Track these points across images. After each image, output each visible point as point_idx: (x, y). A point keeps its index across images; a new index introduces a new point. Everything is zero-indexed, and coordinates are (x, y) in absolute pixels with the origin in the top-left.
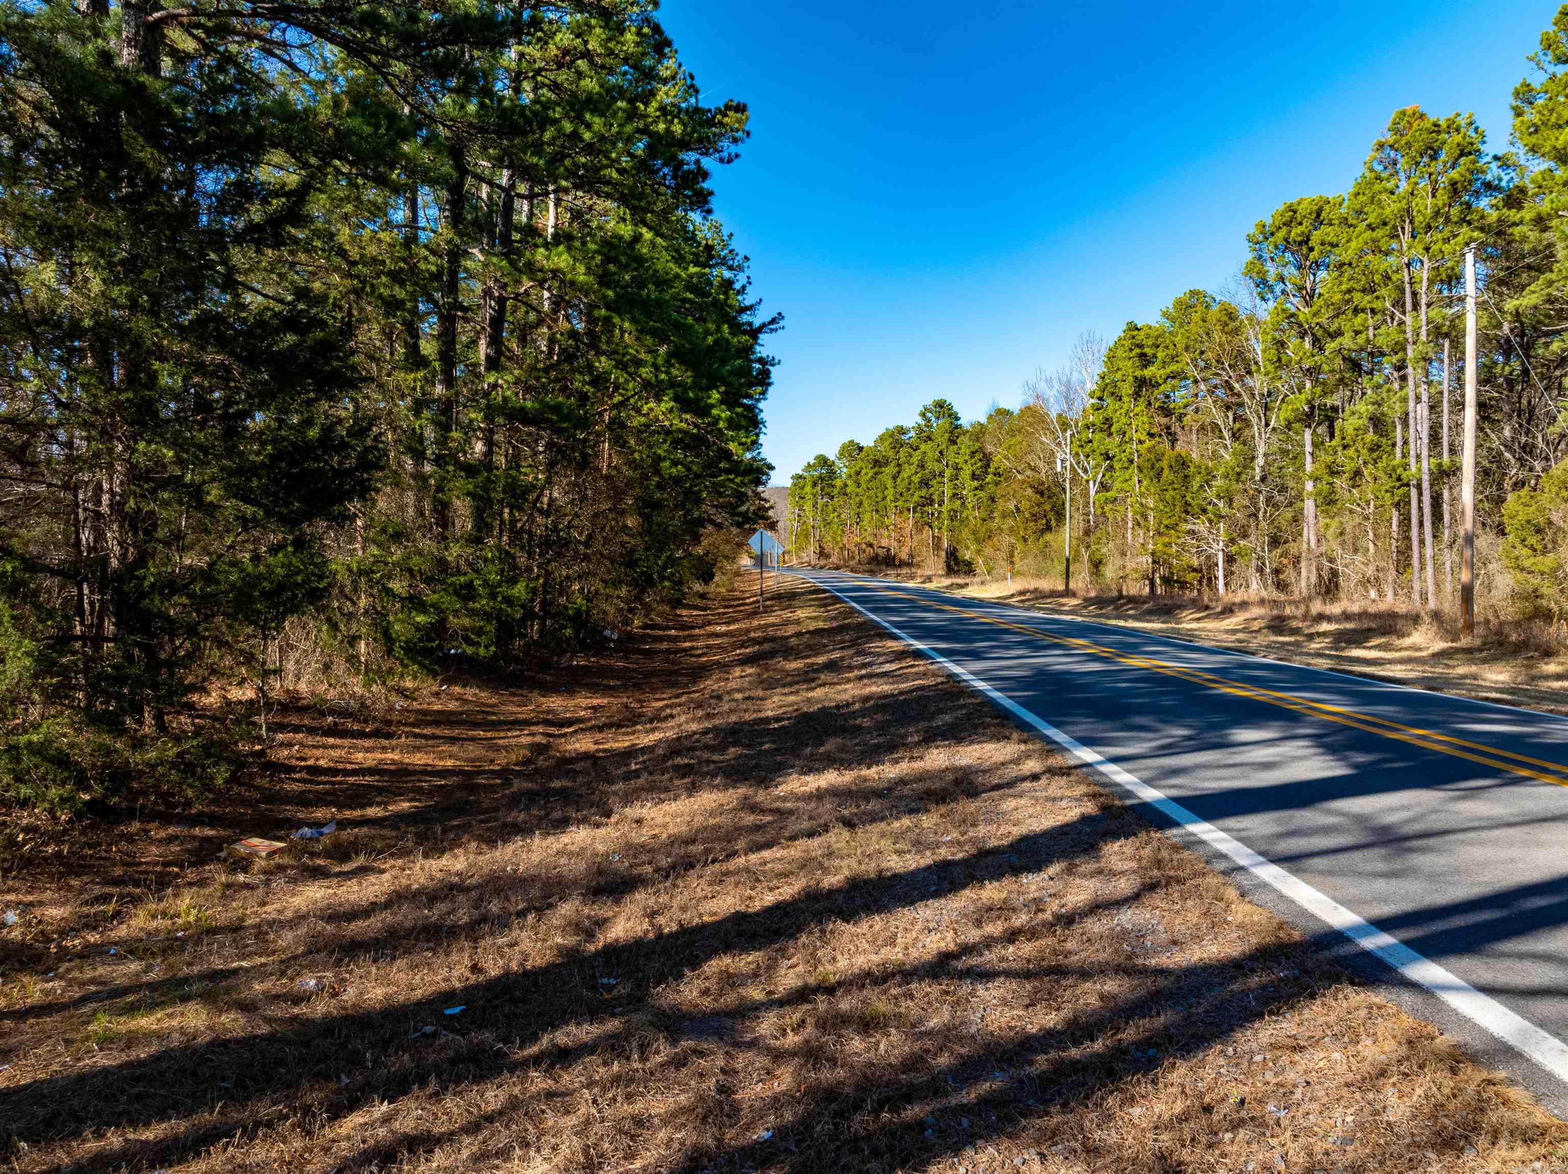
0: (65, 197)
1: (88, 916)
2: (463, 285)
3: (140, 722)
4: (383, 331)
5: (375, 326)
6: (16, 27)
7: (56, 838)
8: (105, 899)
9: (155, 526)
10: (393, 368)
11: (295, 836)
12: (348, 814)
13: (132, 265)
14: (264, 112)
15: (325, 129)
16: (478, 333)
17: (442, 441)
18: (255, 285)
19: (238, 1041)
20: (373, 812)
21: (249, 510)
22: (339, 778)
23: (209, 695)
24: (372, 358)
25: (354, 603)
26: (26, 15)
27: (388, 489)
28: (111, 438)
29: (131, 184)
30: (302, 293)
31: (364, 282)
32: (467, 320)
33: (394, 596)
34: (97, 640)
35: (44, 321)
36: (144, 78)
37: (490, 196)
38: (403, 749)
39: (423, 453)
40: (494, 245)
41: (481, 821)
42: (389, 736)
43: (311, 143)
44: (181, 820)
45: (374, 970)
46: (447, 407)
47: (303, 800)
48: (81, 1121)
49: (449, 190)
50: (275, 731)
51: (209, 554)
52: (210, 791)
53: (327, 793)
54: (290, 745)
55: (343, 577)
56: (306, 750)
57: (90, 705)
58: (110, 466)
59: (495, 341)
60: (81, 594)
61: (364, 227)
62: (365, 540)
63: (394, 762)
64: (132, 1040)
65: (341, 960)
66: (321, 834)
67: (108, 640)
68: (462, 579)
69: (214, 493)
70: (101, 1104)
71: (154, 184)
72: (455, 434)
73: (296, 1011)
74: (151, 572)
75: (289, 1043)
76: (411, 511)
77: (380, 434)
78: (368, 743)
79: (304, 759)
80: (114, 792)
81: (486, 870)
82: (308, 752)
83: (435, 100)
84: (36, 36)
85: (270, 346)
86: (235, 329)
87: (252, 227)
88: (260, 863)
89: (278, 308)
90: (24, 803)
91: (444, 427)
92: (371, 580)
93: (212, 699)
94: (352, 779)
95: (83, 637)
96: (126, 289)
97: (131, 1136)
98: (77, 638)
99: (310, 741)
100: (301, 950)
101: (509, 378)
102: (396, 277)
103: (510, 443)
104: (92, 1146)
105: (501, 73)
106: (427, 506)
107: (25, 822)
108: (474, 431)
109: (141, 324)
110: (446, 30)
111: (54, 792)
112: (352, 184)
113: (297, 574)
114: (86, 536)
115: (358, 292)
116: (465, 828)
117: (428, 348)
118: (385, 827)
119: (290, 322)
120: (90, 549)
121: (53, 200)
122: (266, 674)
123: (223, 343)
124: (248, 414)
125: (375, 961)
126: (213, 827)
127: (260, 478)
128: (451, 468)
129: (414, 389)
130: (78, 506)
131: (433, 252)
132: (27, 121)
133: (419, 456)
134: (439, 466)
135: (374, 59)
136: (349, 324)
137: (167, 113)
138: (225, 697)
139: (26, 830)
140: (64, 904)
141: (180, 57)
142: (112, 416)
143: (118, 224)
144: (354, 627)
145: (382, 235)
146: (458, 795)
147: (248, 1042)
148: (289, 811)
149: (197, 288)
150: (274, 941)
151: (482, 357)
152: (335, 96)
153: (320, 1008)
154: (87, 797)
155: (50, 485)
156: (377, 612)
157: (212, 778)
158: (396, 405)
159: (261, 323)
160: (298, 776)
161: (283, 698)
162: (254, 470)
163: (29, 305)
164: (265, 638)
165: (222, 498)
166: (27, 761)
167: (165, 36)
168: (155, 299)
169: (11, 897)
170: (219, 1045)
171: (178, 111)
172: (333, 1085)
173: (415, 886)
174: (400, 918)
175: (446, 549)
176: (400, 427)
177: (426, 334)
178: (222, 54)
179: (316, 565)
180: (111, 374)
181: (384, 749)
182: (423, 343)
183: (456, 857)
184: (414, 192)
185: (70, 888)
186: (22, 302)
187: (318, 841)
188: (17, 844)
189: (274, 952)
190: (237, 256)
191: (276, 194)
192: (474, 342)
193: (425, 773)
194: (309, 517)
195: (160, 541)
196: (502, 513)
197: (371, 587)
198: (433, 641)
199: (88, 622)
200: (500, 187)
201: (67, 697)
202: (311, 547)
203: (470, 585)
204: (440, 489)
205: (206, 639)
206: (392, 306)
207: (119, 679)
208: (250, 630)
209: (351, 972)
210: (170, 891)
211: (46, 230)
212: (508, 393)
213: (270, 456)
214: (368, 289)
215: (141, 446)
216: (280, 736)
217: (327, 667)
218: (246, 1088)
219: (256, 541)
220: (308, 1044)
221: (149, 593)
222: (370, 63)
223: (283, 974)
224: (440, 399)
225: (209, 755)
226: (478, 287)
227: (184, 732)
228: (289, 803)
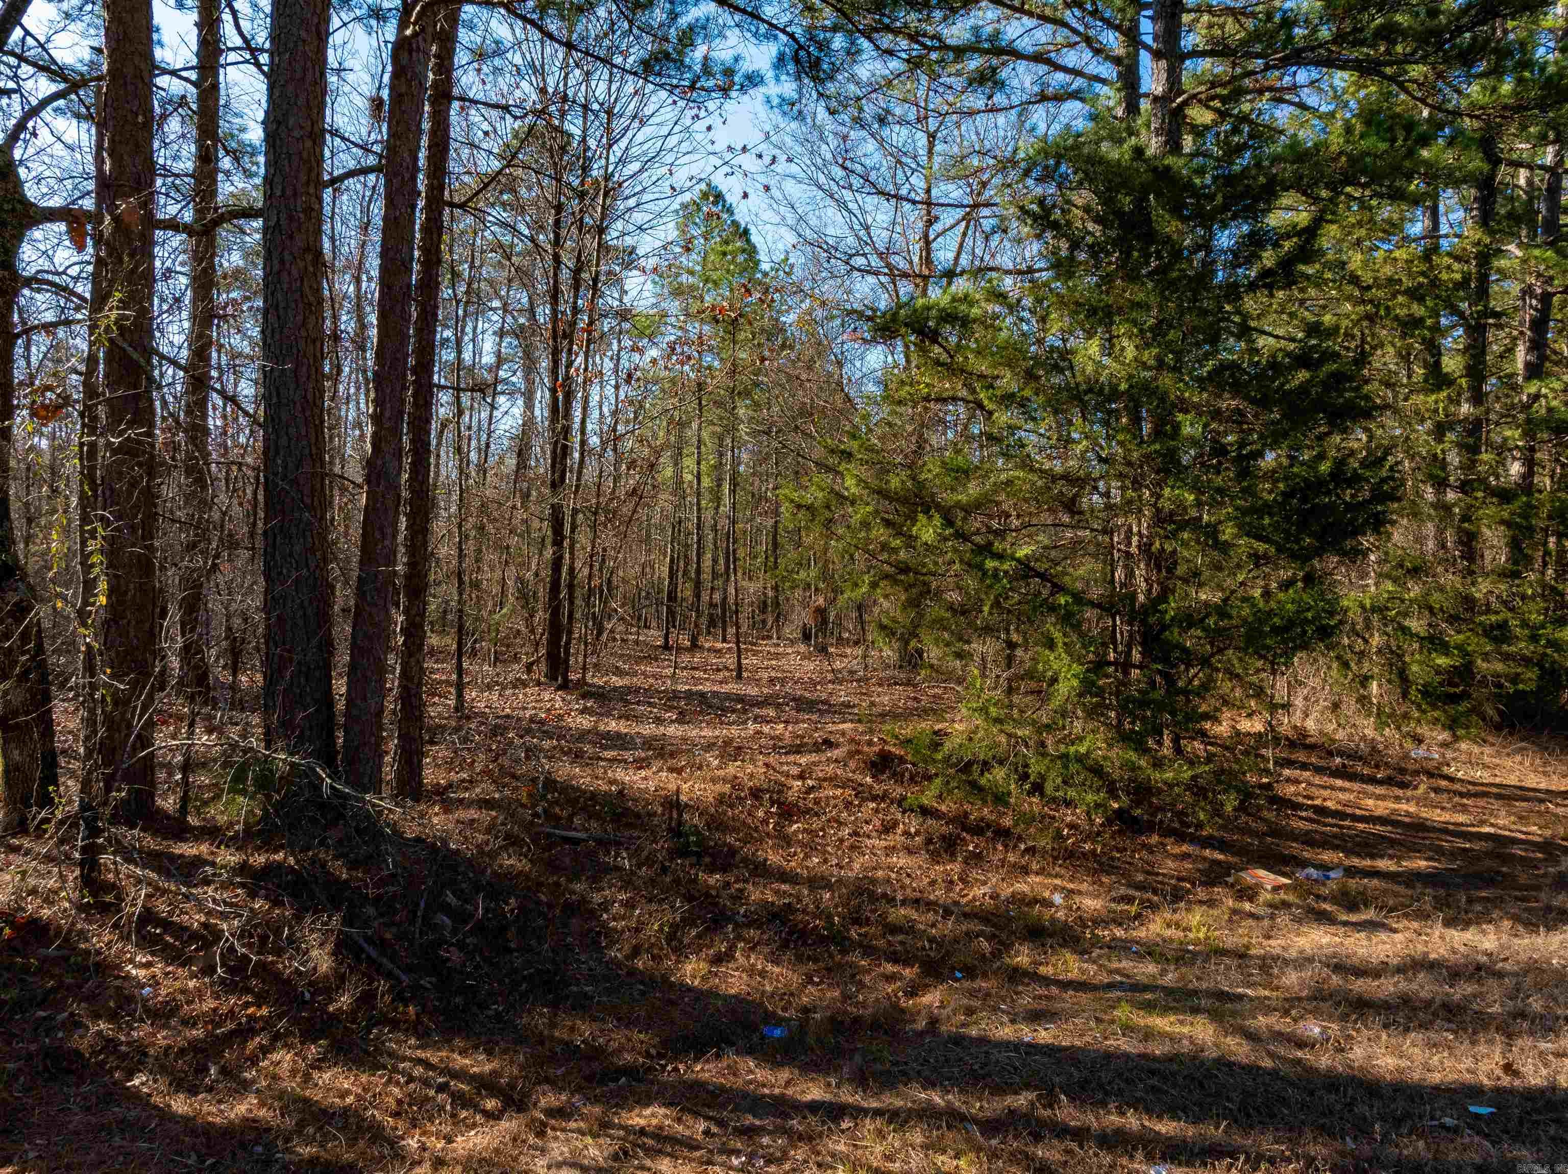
0: (1107, 279)
1: (1115, 912)
2: (1495, 288)
3: (1160, 743)
4: (1399, 354)
5: (1391, 350)
6: (1072, 148)
7: (1091, 837)
8: (1129, 900)
9: (1175, 563)
10: (1411, 391)
11: (1300, 875)
12: (1356, 862)
13: (1159, 330)
14: (1276, 159)
15: (1335, 159)
16: (1515, 339)
17: (1470, 465)
18: (1266, 328)
19: (1243, 1067)
20: (1383, 864)
21: (1261, 547)
22: (1347, 823)
23: (1220, 724)
24: (1388, 385)
25: (1366, 641)
26: (1079, 135)
27: (1405, 522)
28: (1141, 485)
29: (1159, 257)
30: (1313, 329)
31: (1377, 307)
32: (1500, 327)
33: (1412, 635)
34: (1125, 666)
35: (1090, 390)
36: (1169, 160)
37: (1530, 182)
38: (1418, 801)
39: (1446, 479)
40: (1535, 236)
41: (1517, 899)
42: (1403, 785)
43: (1322, 176)
44: (1193, 840)
45: (1384, 1036)
46: (1475, 427)
47: (1309, 840)
48: (1107, 1093)
49: (1479, 188)
50: (1282, 766)
51: (1223, 590)
52: (1219, 816)
53: (1335, 836)
54: (1297, 782)
55: (1353, 613)
56: (1313, 789)
57: (1120, 723)
58: (1140, 511)
59: (1538, 345)
60: (1114, 625)
61: (1378, 248)
62: (1380, 575)
63: (1408, 814)
64: (1148, 1035)
65: (1348, 1015)
66: (1328, 878)
67: (1135, 667)
68: (1493, 618)
69: (1228, 532)
70: (1122, 1085)
71: (1177, 254)
72: (1485, 457)
73: (1299, 1054)
74: (1172, 607)
75: (1292, 1084)
76: (1431, 545)
77: (1397, 463)
78: (1380, 790)
79: (1312, 798)
80: (1138, 803)
81: (1523, 957)
82: (1314, 791)
83: (1459, 92)
84: (1086, 151)
85: (1283, 385)
86: (1248, 374)
87: (1265, 273)
88: (1265, 896)
89: (1292, 346)
90: (1068, 803)
91: (1471, 449)
92: (1385, 618)
93: (1223, 729)
94: (1361, 826)
95: (1115, 663)
96: (1155, 351)
97: (1147, 1123)
98: (1110, 664)
99: (1317, 780)
100: (1304, 994)
101: (1557, 385)
102: (1415, 294)
103: (1557, 460)
104: (1114, 1119)
105: (1544, 38)
106: (1450, 537)
107: (1069, 819)
108: (1510, 450)
109: (1167, 380)
110: (1473, 12)
111: (1090, 797)
112: (1364, 206)
113: (1308, 610)
114: (1119, 574)
115: (1370, 318)
116: (1496, 902)
117: (1452, 364)
118: (1399, 883)
119: (1302, 360)
120: (1123, 585)
121: (1098, 286)
122: (1273, 708)
123: (1237, 389)
124: (1260, 454)
125: (1386, 1026)
126: (1222, 851)
127: (1271, 515)
128: (1480, 494)
129: (1436, 411)
130: (1113, 547)
131: (1458, 259)
132: (1079, 224)
133: (1441, 484)
134: (1465, 493)
135: (1388, 70)
136: (1363, 352)
137: (1189, 186)
138: (1234, 727)
139: (1071, 826)
140: (1097, 897)
141: (1199, 132)
142: (1141, 467)
143: (1147, 295)
144: (1366, 665)
145: (1397, 254)
146: (1488, 863)
147: (1252, 1070)
148: (1295, 848)
149: (1214, 340)
150: (1278, 977)
151: (1520, 365)
152: (1347, 122)
153: (1324, 1061)
154: (1116, 806)
155: (1092, 530)
156: (1392, 652)
157: (1222, 805)
158: (1414, 431)
159: (1273, 365)
160: (1304, 814)
161: (1291, 734)
162: (1266, 509)
163: (1079, 379)
164: (1274, 672)
165: (1236, 536)
166: (1074, 767)
167: (1185, 116)
168: (1179, 355)
169: (1058, 882)
170: (1225, 1065)
171: (1197, 181)
172: (1338, 1145)
173: (1433, 956)
174: (1414, 986)
175: (1473, 584)
176: (1419, 453)
177: (1450, 350)
178: (1237, 116)
179: (1328, 602)
180: (1141, 429)
181: (1397, 799)
182: (1445, 360)
183: (1484, 932)
184: (1435, 198)
185: (1102, 884)
186: (1074, 376)
187: (1324, 885)
188: (1062, 837)
189: (1277, 988)
190: (1250, 304)
191: (1288, 236)
192: (1510, 350)
193: (1446, 831)
194: (1319, 552)
195: (1180, 579)
196: (1545, 544)
197: (1386, 625)
198: (1457, 686)
199: (1120, 648)
200: (1542, 167)
201: (1102, 715)
202: (1322, 583)
203: (1503, 626)
204: (1465, 518)
205: (1218, 670)
206: (1410, 325)
207: (1143, 703)
208: (1260, 664)
209: (1358, 1031)
210: (1182, 904)
211: (1092, 312)
212: (1554, 403)
213: (1283, 494)
214: (1382, 312)
215: (1167, 492)
216: (1287, 772)
217: (1336, 706)
218: (1248, 1116)
219: (1266, 577)
220: (1312, 1093)
221: (1170, 626)
222: (1384, 76)
223: (1286, 1013)
224: (1466, 419)
225: (1220, 782)
226: (1515, 288)
227: (1198, 757)
228: (1295, 840)
